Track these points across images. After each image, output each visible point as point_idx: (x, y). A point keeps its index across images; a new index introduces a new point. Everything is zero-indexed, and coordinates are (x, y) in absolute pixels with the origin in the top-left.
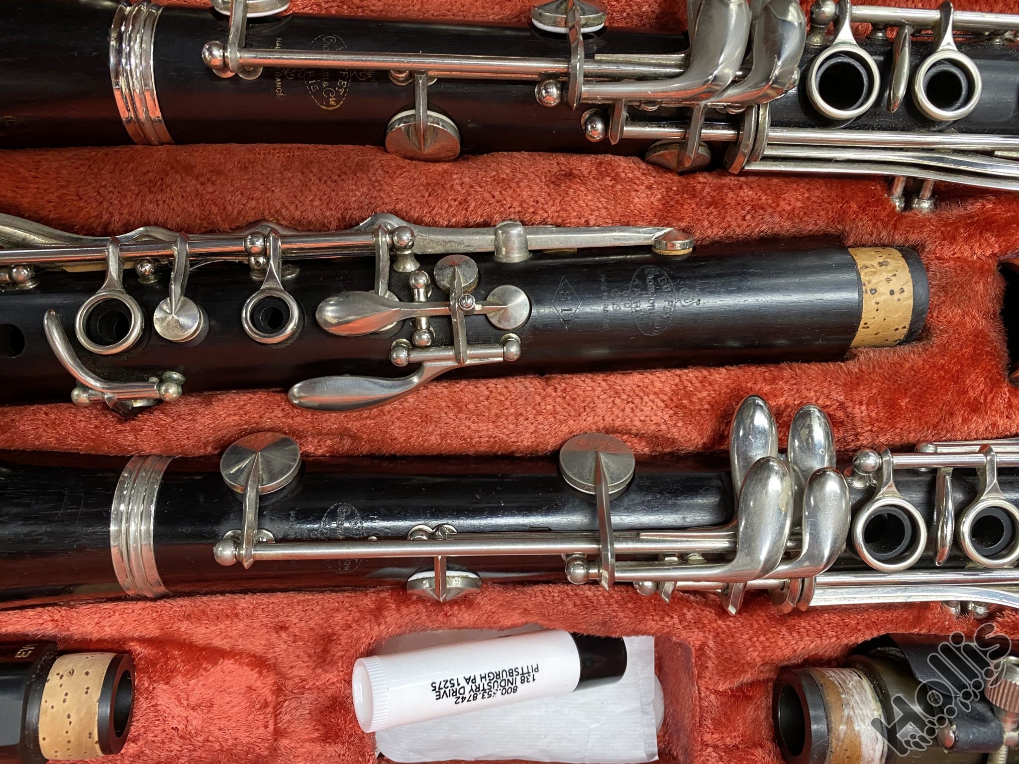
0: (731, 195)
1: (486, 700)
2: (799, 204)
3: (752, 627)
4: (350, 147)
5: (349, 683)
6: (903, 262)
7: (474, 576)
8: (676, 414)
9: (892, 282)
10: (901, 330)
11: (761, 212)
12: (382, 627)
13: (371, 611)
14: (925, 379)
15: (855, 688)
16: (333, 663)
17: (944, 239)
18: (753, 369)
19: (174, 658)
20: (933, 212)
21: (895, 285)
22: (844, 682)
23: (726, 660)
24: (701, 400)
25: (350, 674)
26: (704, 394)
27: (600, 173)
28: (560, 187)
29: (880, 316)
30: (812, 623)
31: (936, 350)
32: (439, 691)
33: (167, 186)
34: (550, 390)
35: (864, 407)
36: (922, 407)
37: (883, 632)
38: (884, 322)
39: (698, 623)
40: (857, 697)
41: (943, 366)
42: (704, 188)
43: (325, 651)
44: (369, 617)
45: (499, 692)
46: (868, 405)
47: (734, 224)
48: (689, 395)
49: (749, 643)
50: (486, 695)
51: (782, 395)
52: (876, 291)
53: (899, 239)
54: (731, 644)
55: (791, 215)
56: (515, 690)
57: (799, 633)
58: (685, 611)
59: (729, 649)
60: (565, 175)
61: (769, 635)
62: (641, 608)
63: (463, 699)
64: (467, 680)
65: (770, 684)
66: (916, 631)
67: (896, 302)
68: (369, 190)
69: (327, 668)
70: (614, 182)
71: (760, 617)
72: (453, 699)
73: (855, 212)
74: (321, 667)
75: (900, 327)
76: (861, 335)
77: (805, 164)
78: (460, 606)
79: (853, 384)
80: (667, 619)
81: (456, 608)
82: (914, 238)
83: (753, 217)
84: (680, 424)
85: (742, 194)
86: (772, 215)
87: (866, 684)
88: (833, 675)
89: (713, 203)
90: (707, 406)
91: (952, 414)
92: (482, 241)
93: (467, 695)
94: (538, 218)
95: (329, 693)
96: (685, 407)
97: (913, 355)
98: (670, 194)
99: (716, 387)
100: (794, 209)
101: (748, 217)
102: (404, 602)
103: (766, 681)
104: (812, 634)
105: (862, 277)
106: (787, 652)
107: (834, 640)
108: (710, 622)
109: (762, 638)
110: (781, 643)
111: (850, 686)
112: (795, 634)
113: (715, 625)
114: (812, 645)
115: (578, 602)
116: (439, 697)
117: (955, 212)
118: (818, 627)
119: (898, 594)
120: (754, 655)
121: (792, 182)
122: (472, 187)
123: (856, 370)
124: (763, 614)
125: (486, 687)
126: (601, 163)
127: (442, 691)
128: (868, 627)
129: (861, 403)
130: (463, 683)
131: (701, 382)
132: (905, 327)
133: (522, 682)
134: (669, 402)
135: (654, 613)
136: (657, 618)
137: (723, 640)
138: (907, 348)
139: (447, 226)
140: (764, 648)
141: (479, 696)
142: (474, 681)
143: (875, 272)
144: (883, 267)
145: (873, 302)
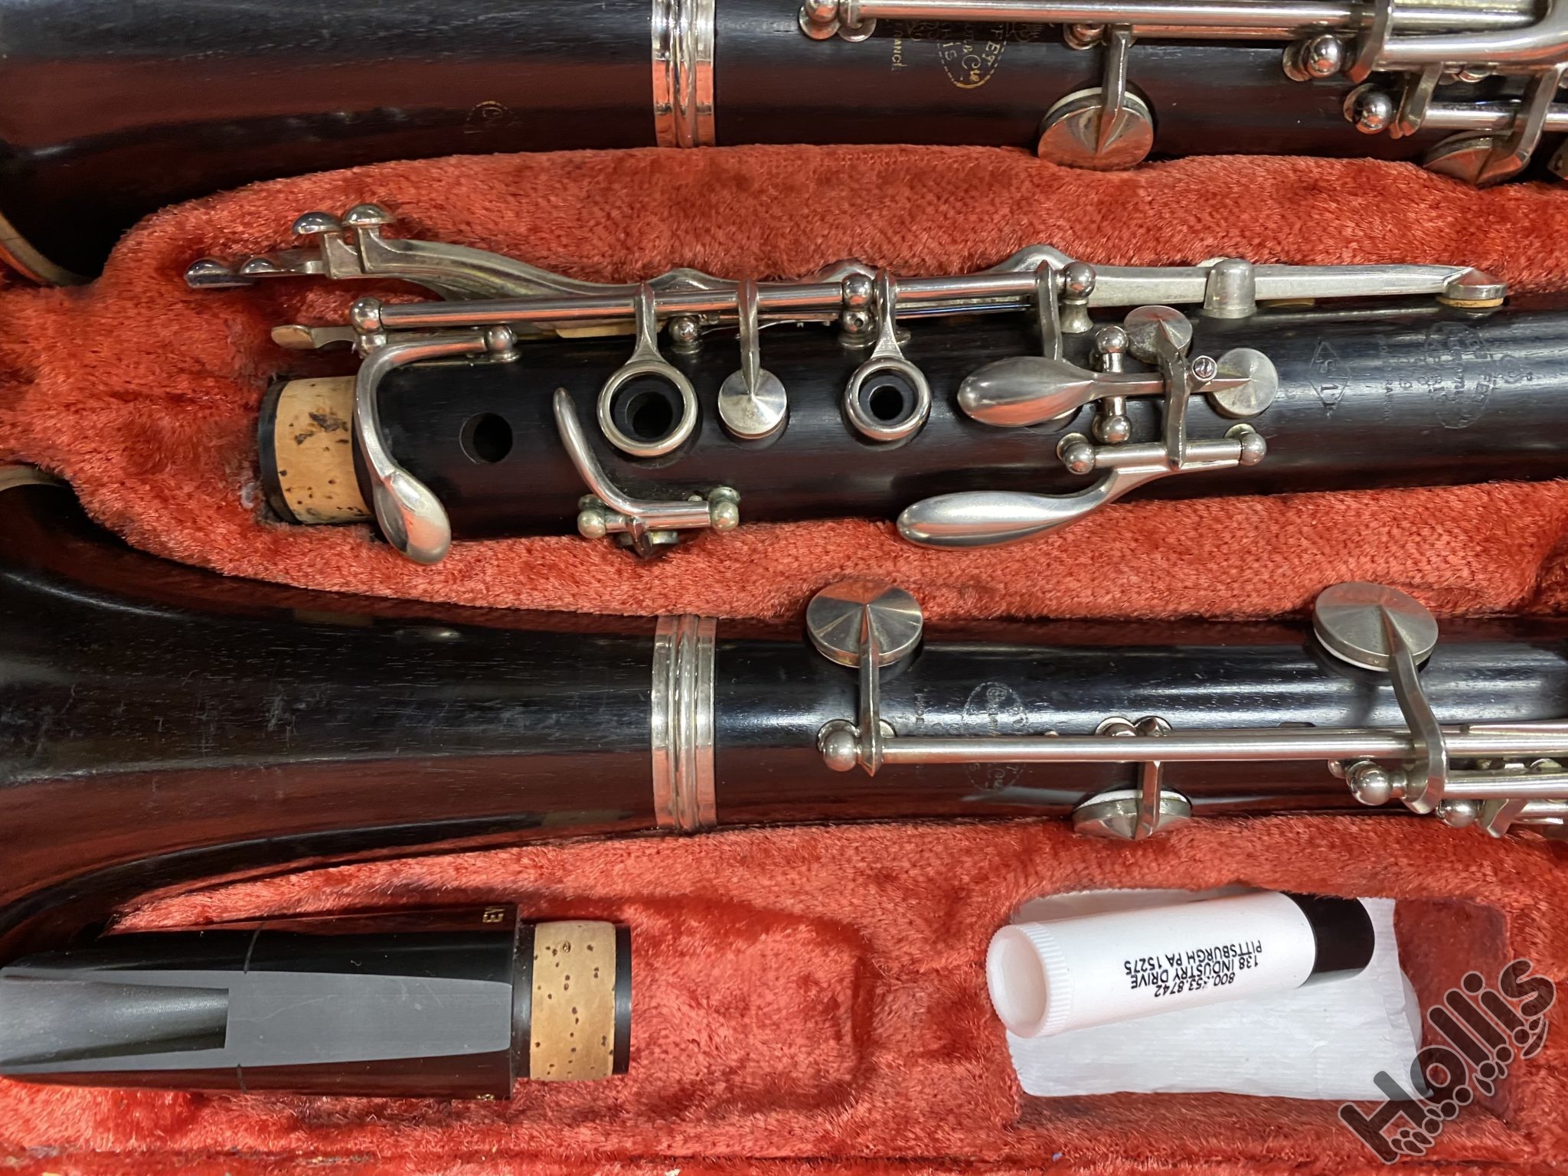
1: (1195, 994)
4: (978, 148)
5: (982, 965)
7: (1183, 799)
8: (1485, 551)
13: (1017, 855)
16: (959, 935)
24: (1522, 530)
26: (1527, 520)
27: (1360, 186)
28: (1299, 205)
34: (1291, 514)
39: (1522, 874)
42: (1518, 208)
43: (950, 915)
44: (1014, 863)
45: (1211, 981)
48: (1504, 522)
50: (1195, 985)
56: (1231, 979)
58: (1502, 855)
60: (1305, 188)
63: (1167, 988)
64: (1170, 960)
72: (1153, 988)
74: (945, 941)
78: (1145, 850)
84: (1491, 567)
89: (1534, 230)
90: (1531, 540)
92: (1186, 287)
93: (1170, 984)
95: (954, 981)
96: (1499, 540)
98: (1469, 216)
99: (1545, 510)
102: (1065, 842)
108: (1542, 873)
116: (1135, 985)
125: (1196, 973)
126: (1360, 171)
127: (1139, 975)
130: (1166, 965)
131: (1522, 502)
133: (1241, 966)
134: (1474, 533)
136: (1459, 866)
141: (1186, 986)
142: (1179, 962)
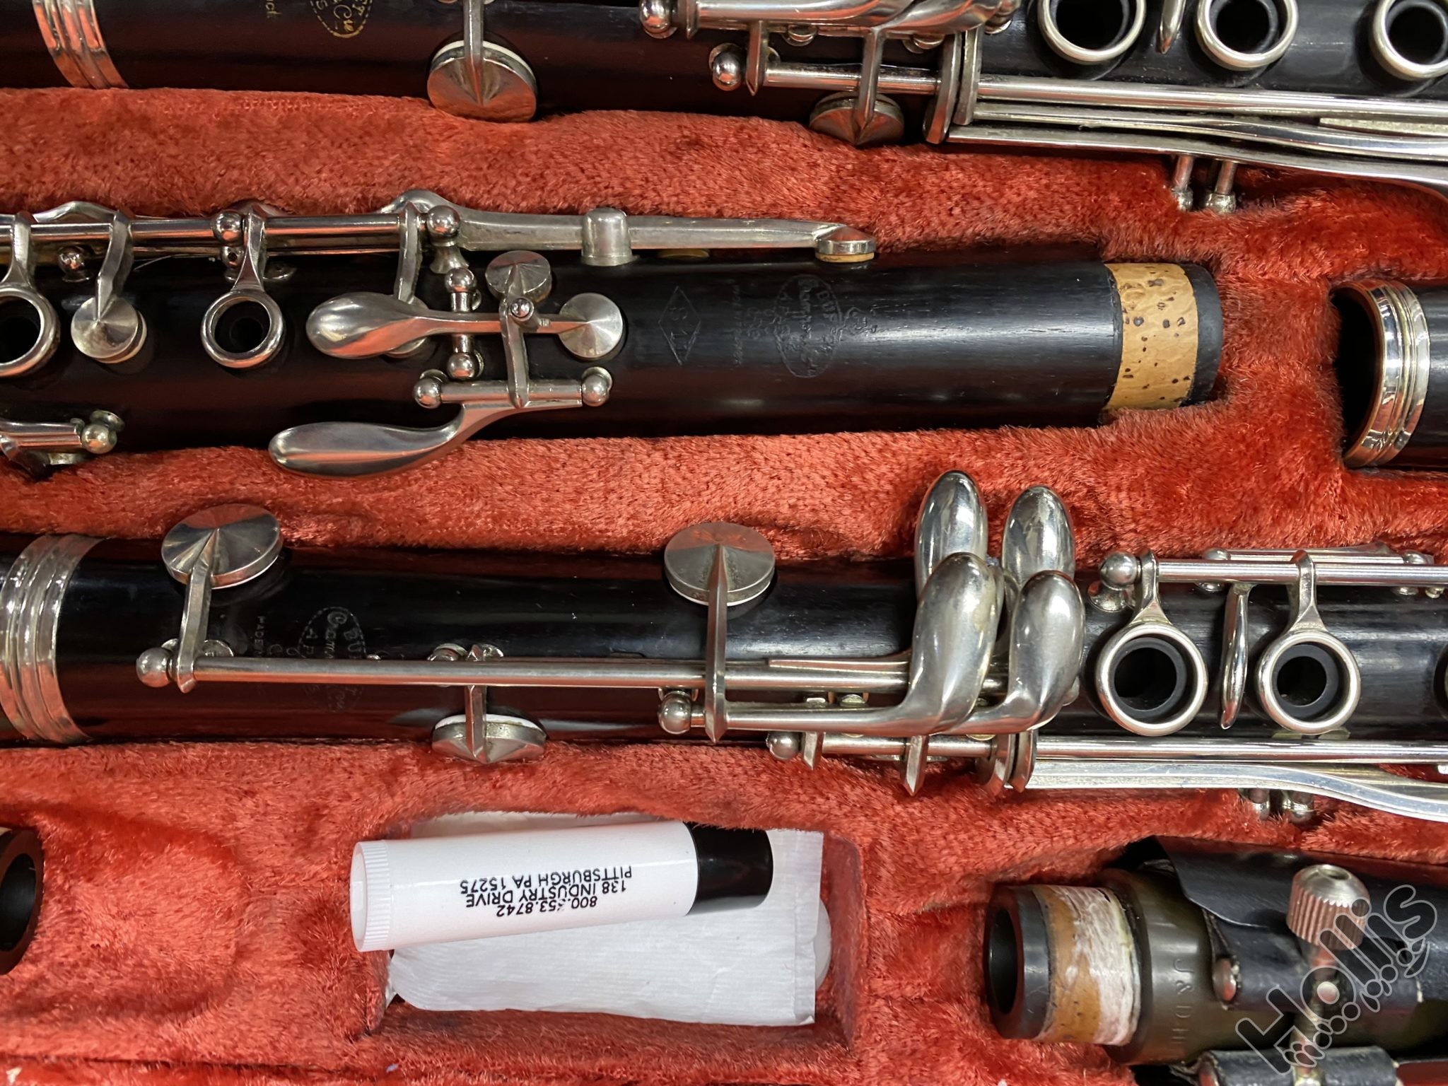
0: (932, 179)
1: (548, 915)
2: (1032, 194)
3: (947, 817)
4: (381, 98)
5: (346, 881)
6: (1185, 282)
7: (532, 725)
8: (841, 496)
9: (1166, 310)
10: (1181, 383)
11: (976, 204)
12: (398, 799)
13: (381, 775)
14: (1217, 455)
15: (1097, 912)
16: (322, 849)
17: (1248, 251)
18: (959, 434)
19: (98, 841)
20: (1233, 212)
21: (1172, 313)
22: (1082, 903)
23: (908, 867)
24: (879, 477)
25: (348, 868)
26: (884, 469)
27: (741, 143)
28: (680, 159)
29: (1149, 359)
30: (1039, 815)
31: (1233, 412)
32: (472, 895)
33: (110, 145)
34: (657, 456)
35: (1123, 495)
36: (1211, 496)
37: (1146, 834)
38: (1155, 369)
39: (865, 806)
40: (1097, 925)
41: (1244, 437)
42: (891, 169)
43: (311, 831)
44: (378, 784)
45: (568, 905)
46: (1129, 490)
47: (935, 221)
48: (860, 470)
49: (942, 842)
50: (547, 907)
51: (1001, 474)
52: (1142, 321)
53: (1181, 250)
54: (916, 843)
55: (1021, 209)
56: (593, 903)
57: (1018, 831)
58: (847, 788)
59: (912, 850)
60: (689, 144)
61: (974, 832)
62: (781, 781)
63: (511, 909)
64: (518, 882)
65: (981, 912)
66: (1197, 833)
67: (1172, 338)
68: (402, 158)
69: (311, 856)
70: (760, 155)
71: (960, 805)
72: (495, 909)
73: (1116, 208)
74: (304, 855)
75: (1180, 378)
76: (1123, 388)
77: (1040, 132)
78: (516, 773)
79: (1107, 461)
80: (820, 800)
81: (509, 776)
82: (1204, 248)
83: (963, 211)
84: (847, 511)
85: (947, 175)
86: (991, 209)
87: (1115, 908)
88: (1067, 894)
89: (907, 190)
90: (888, 487)
91: (1256, 510)
92: (562, 235)
93: (516, 904)
94: (648, 204)
95: (315, 894)
96: (855, 487)
97: (1201, 421)
98: (842, 174)
99: (902, 459)
100: (1025, 199)
101: (957, 211)
102: (431, 764)
103: (974, 907)
104: (1039, 832)
105: (1122, 299)
106: (1001, 859)
107: (1071, 842)
108: (884, 808)
109: (963, 836)
110: (991, 844)
111: (1090, 909)
112: (1011, 831)
113: (891, 812)
114: (1039, 850)
115: (688, 771)
116: (471, 904)
117: (1268, 213)
118: (1048, 821)
119: (1168, 774)
120: (949, 862)
121: (1025, 163)
122: (551, 156)
123: (1113, 439)
124: (965, 799)
125: (547, 894)
126: (742, 128)
127: (477, 895)
128: (1123, 824)
129: (1119, 489)
130: (511, 885)
131: (880, 451)
132: (1187, 378)
133: (605, 890)
134: (831, 480)
135: (799, 791)
136: (804, 798)
137: (903, 837)
138: (1190, 410)
139: (514, 212)
140: (965, 850)
141: (536, 908)
142: (528, 883)
143: (1142, 294)
144: (1155, 288)
145: (1138, 337)
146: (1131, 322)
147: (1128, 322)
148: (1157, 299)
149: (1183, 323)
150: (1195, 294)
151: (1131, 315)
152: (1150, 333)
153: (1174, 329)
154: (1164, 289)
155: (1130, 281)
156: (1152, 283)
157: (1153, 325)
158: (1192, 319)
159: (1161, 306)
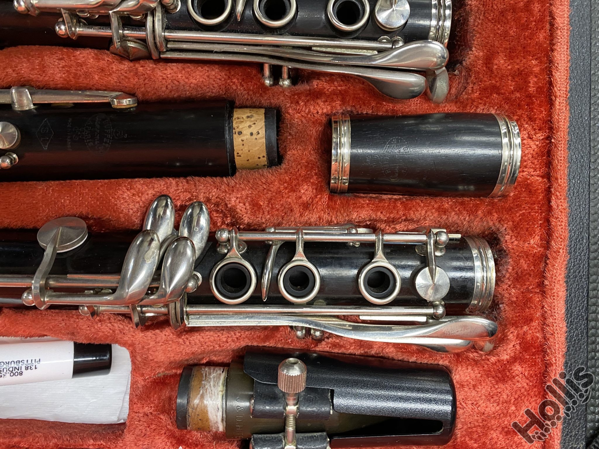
0: (160, 73)
6: (263, 117)
9: (252, 128)
10: (262, 158)
15: (215, 378)
20: (290, 87)
21: (254, 129)
22: (210, 373)
29: (246, 149)
31: (283, 171)
38: (249, 153)
40: (212, 383)
45: (8, 375)
52: (241, 133)
56: (21, 374)
67: (254, 140)
71: (167, 333)
75: (261, 156)
76: (238, 160)
82: (274, 102)
83: (172, 87)
85: (166, 72)
87: (223, 376)
89: (149, 78)
101: (169, 87)
105: (234, 124)
132: (264, 157)
143: (242, 122)
144: (249, 119)
145: (240, 140)
146: (237, 133)
147: (235, 133)
148: (248, 124)
149: (259, 134)
150: (265, 122)
151: (237, 130)
152: (244, 138)
153: (254, 136)
154: (252, 119)
155: (239, 116)
156: (248, 117)
157: (247, 135)
158: (263, 132)
159: (250, 126)
